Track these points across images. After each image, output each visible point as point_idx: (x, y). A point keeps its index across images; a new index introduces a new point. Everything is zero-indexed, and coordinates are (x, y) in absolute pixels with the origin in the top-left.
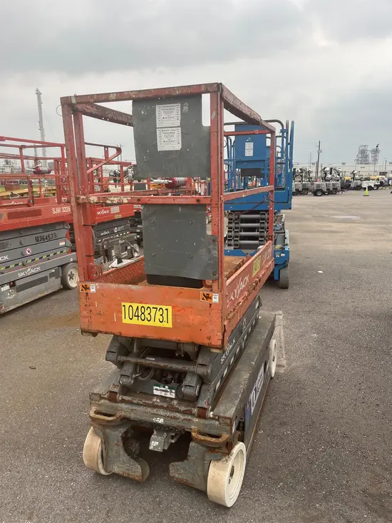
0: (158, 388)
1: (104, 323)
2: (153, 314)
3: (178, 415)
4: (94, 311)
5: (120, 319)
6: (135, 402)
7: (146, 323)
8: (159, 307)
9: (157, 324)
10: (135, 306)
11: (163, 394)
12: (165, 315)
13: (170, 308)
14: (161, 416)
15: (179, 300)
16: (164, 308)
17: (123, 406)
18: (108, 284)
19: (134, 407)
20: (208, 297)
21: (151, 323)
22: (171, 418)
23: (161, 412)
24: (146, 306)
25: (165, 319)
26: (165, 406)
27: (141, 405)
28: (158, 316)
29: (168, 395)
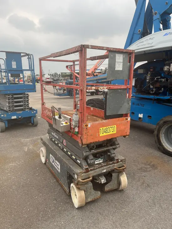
0: (97, 161)
1: (93, 138)
2: (110, 130)
3: (110, 166)
4: (89, 135)
5: (99, 135)
6: (95, 168)
7: (108, 134)
8: (112, 126)
9: (112, 133)
10: (104, 128)
11: (98, 162)
12: (114, 129)
13: (115, 126)
14: (104, 169)
15: (118, 122)
16: (114, 126)
17: (91, 172)
18: (95, 122)
19: (95, 171)
20: (127, 119)
21: (110, 133)
22: (108, 168)
23: (105, 168)
24: (108, 127)
25: (114, 130)
26: (106, 164)
27: (97, 168)
28: (112, 130)
29: (100, 162)
